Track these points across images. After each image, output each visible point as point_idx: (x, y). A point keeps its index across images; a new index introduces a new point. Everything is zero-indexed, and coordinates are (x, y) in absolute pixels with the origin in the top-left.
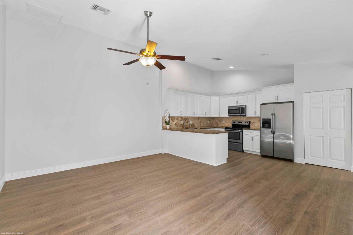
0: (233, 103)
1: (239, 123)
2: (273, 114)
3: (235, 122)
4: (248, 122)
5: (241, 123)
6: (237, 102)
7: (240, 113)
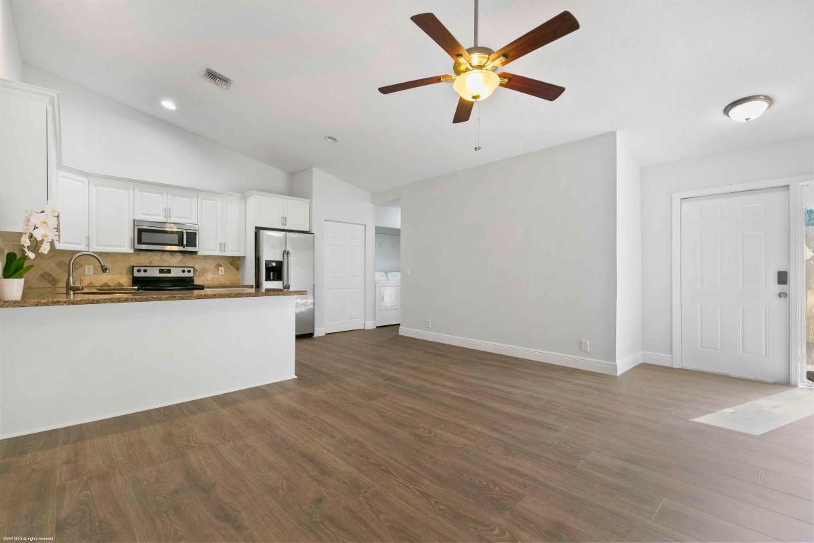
0: (154, 211)
1: (161, 271)
2: (286, 253)
3: (145, 271)
4: (192, 269)
5: (169, 271)
6: (168, 212)
7: (185, 243)
